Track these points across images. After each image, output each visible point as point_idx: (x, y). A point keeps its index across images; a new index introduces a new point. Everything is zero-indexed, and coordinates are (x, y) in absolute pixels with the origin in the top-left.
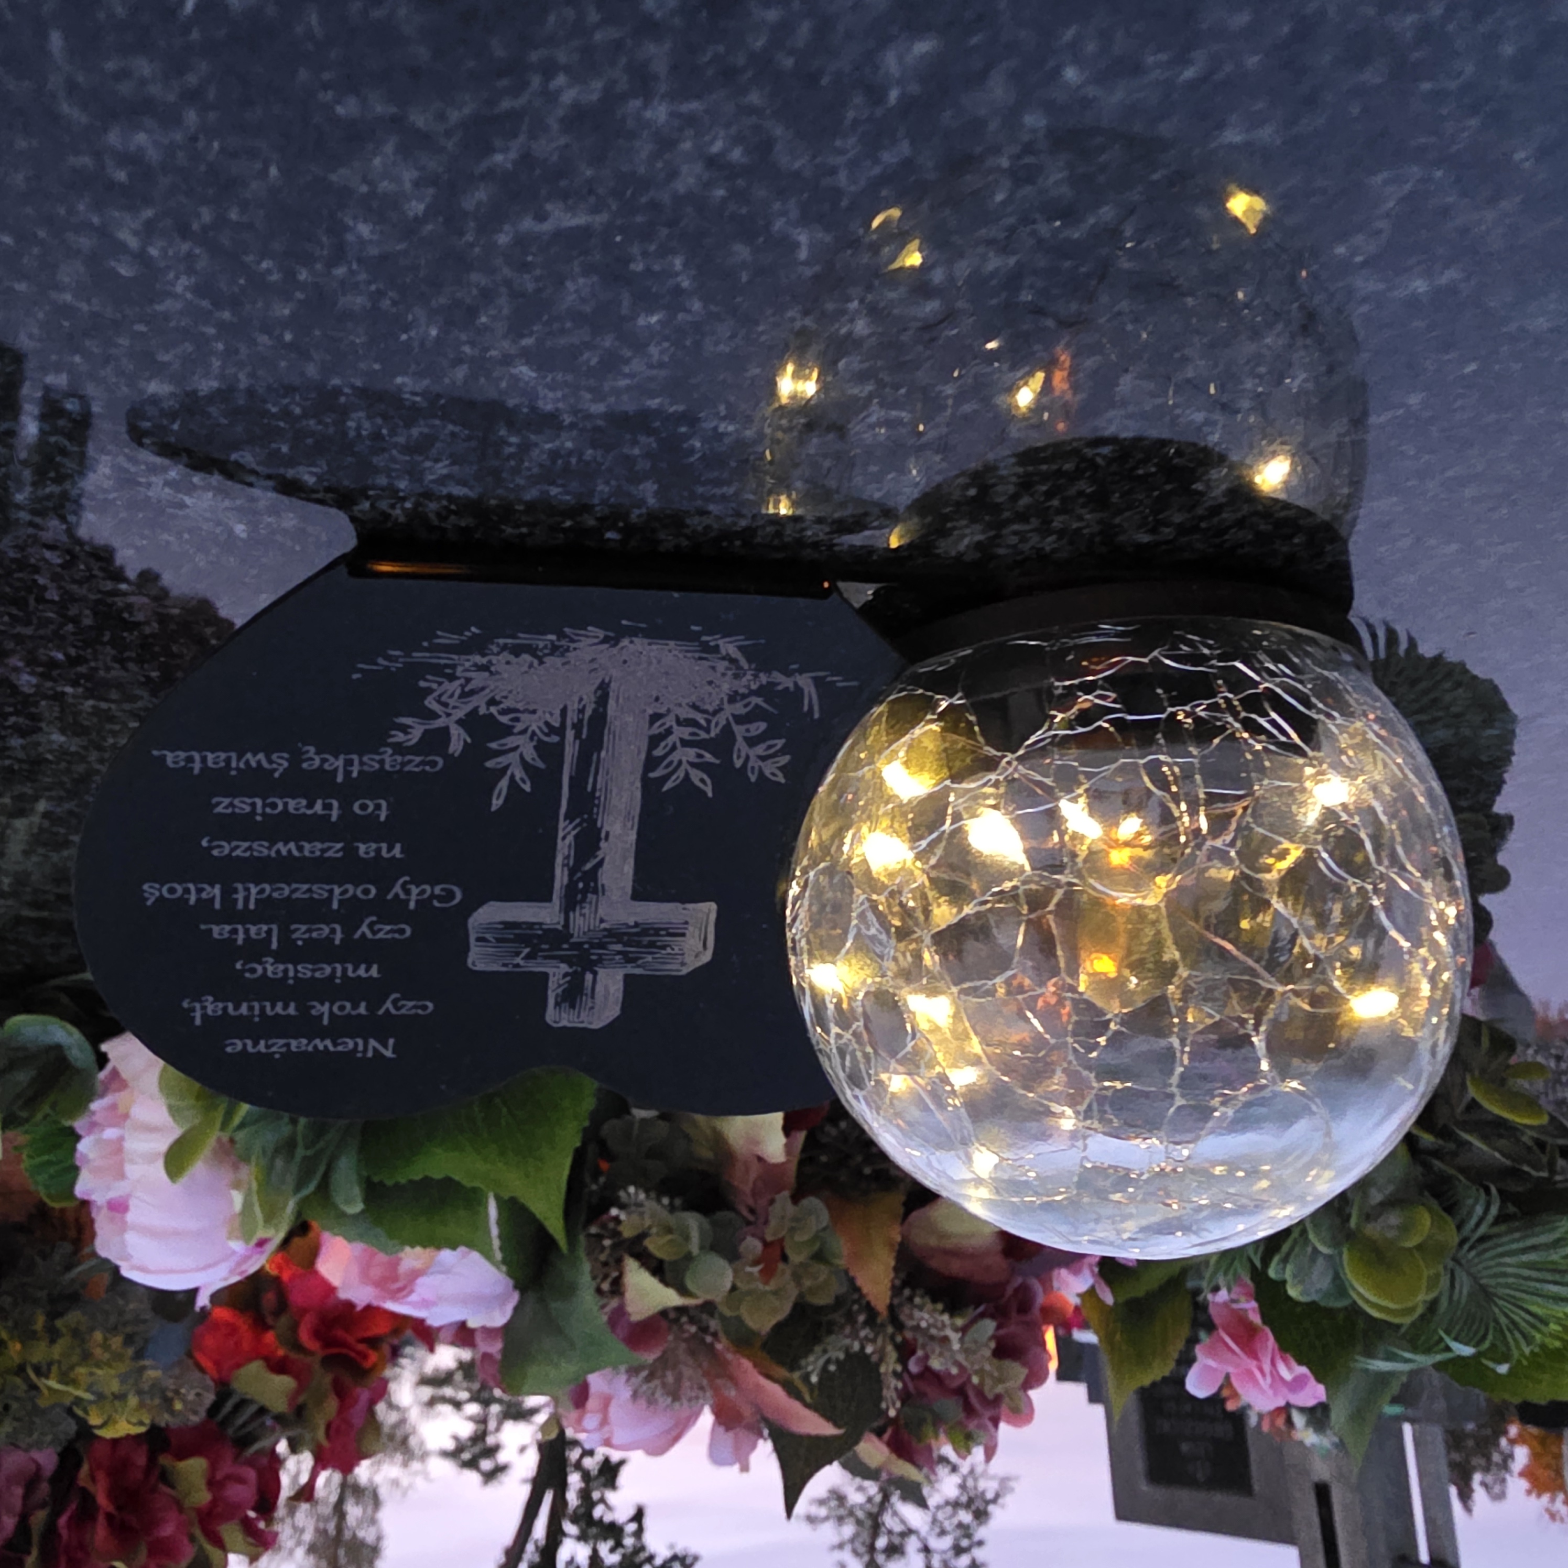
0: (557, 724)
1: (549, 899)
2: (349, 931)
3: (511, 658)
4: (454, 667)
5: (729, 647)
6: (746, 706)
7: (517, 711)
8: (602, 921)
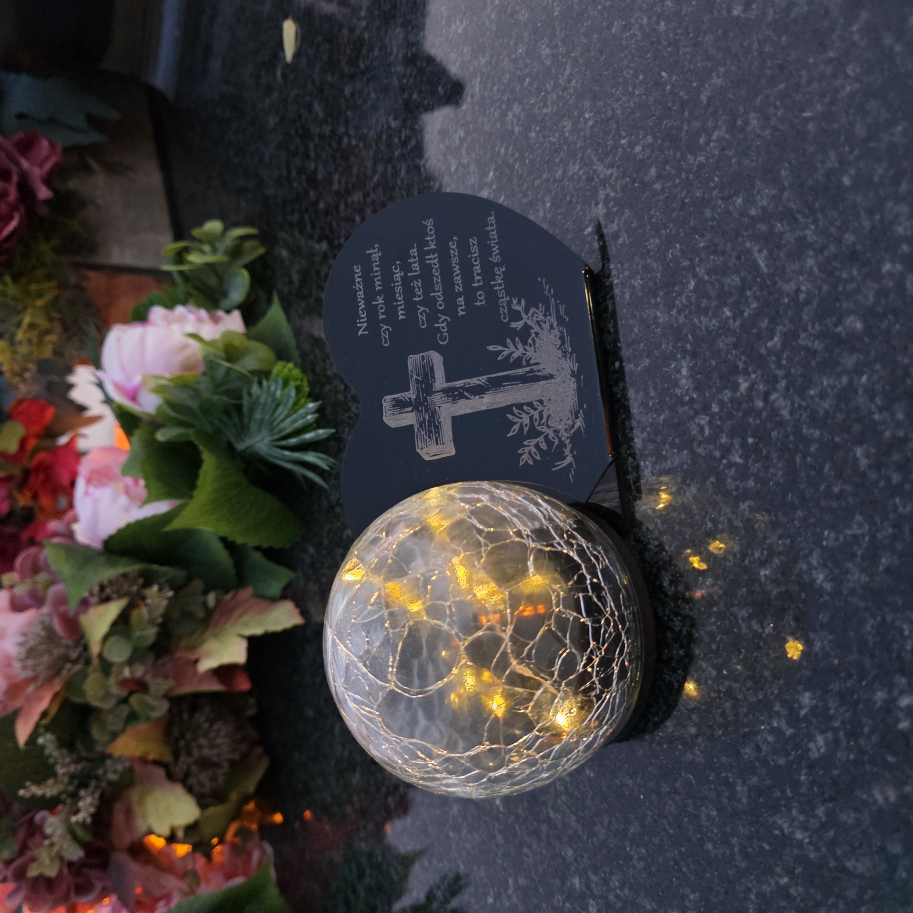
0: (531, 362)
1: (448, 381)
2: (421, 303)
3: (558, 336)
4: (550, 315)
6: (553, 438)
7: (534, 344)
8: (439, 407)
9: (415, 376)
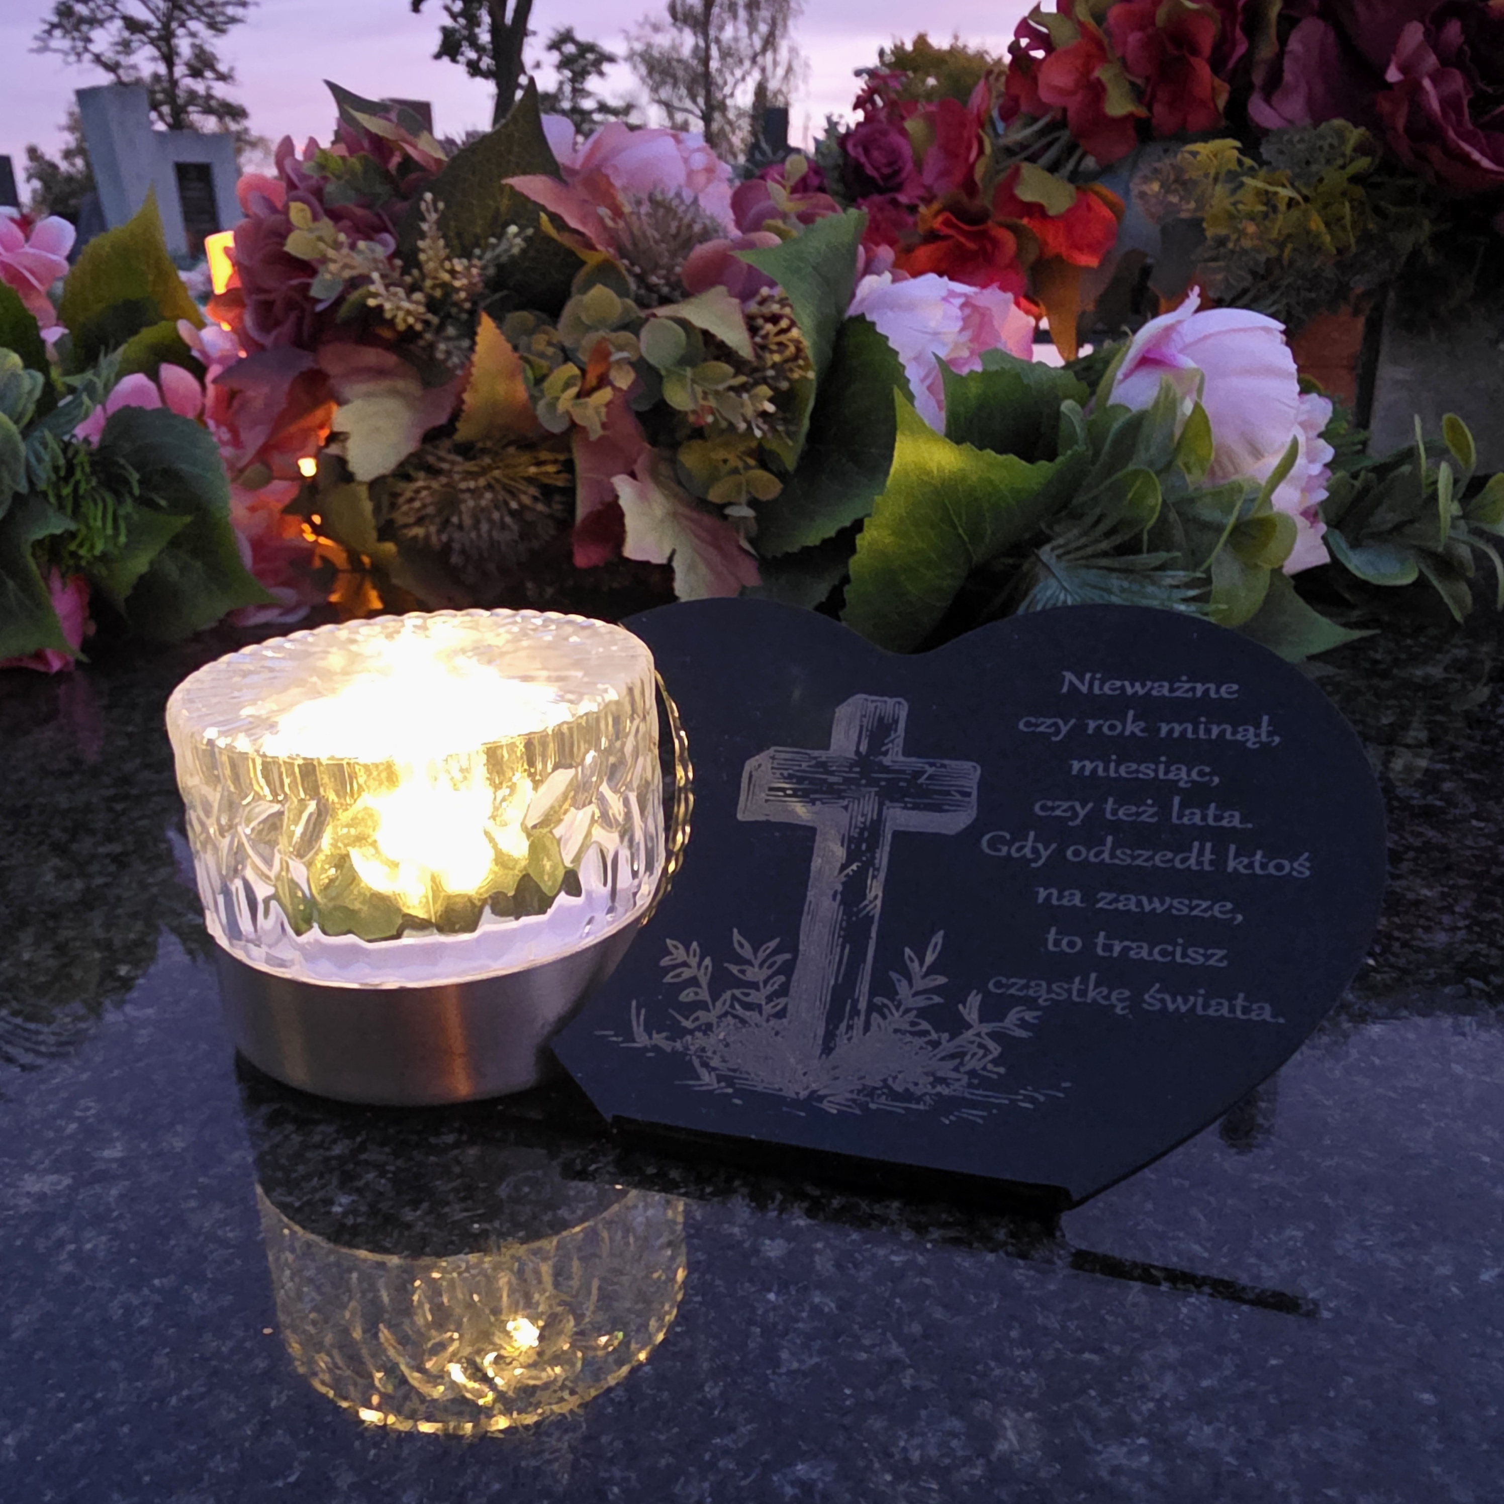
0: (875, 1017)
1: (896, 834)
2: (1098, 812)
3: (914, 1089)
4: (970, 1085)
5: (708, 1079)
6: (697, 1019)
8: (846, 808)
9: (930, 770)
